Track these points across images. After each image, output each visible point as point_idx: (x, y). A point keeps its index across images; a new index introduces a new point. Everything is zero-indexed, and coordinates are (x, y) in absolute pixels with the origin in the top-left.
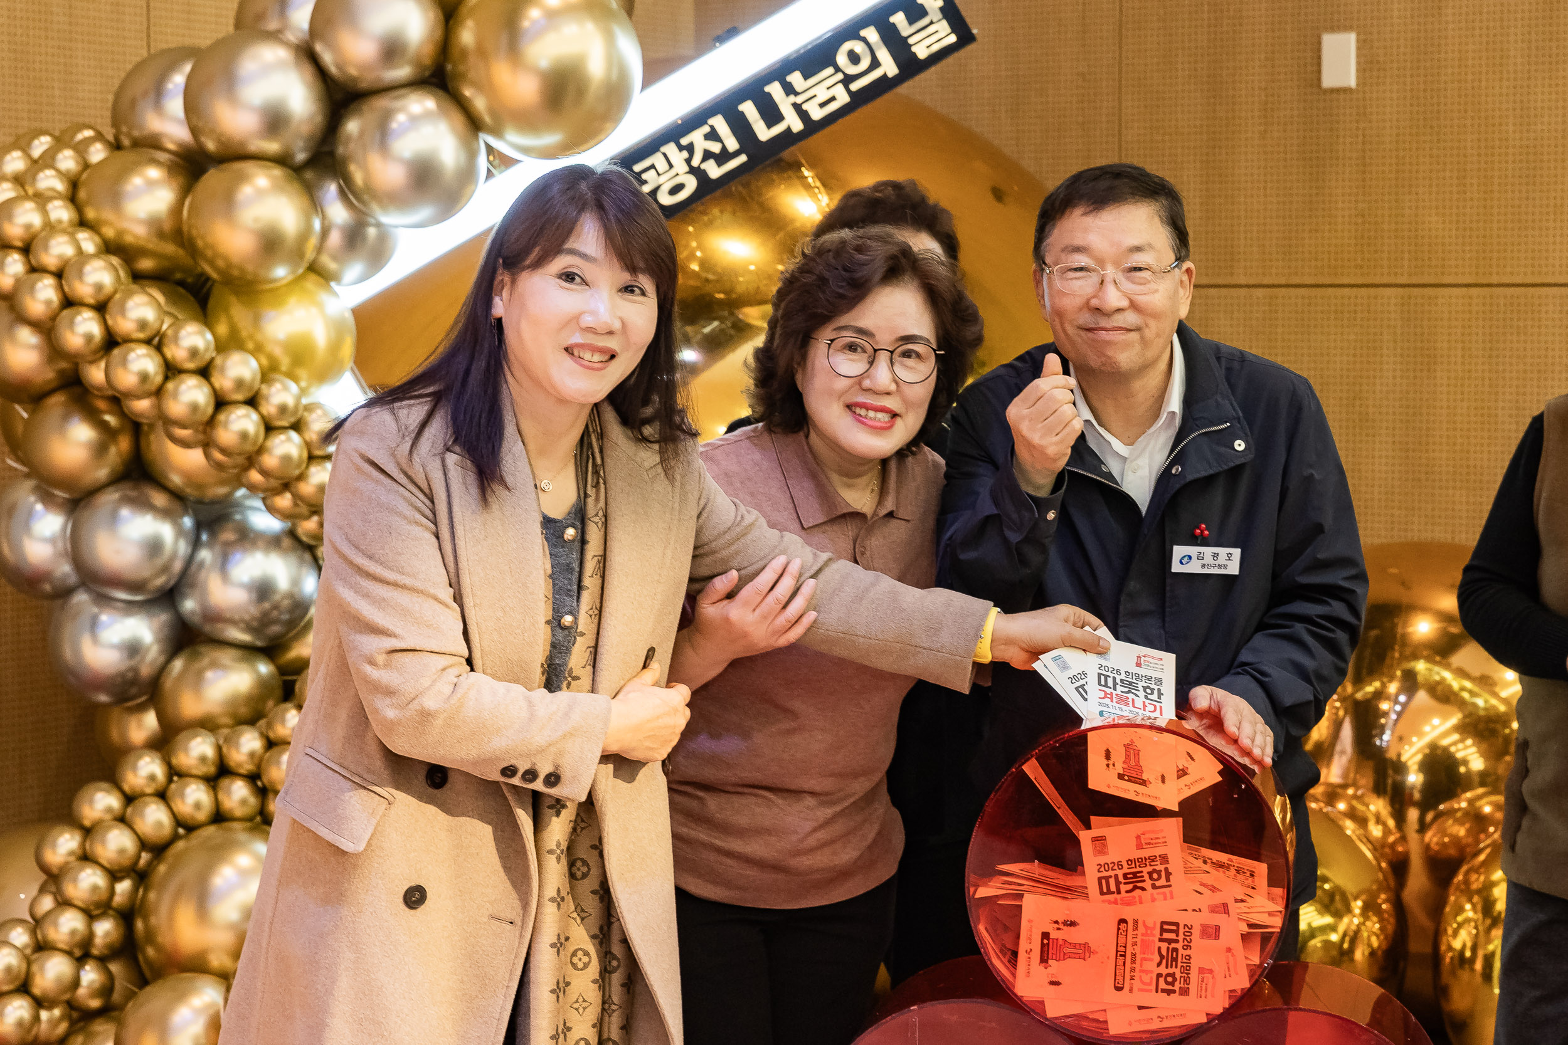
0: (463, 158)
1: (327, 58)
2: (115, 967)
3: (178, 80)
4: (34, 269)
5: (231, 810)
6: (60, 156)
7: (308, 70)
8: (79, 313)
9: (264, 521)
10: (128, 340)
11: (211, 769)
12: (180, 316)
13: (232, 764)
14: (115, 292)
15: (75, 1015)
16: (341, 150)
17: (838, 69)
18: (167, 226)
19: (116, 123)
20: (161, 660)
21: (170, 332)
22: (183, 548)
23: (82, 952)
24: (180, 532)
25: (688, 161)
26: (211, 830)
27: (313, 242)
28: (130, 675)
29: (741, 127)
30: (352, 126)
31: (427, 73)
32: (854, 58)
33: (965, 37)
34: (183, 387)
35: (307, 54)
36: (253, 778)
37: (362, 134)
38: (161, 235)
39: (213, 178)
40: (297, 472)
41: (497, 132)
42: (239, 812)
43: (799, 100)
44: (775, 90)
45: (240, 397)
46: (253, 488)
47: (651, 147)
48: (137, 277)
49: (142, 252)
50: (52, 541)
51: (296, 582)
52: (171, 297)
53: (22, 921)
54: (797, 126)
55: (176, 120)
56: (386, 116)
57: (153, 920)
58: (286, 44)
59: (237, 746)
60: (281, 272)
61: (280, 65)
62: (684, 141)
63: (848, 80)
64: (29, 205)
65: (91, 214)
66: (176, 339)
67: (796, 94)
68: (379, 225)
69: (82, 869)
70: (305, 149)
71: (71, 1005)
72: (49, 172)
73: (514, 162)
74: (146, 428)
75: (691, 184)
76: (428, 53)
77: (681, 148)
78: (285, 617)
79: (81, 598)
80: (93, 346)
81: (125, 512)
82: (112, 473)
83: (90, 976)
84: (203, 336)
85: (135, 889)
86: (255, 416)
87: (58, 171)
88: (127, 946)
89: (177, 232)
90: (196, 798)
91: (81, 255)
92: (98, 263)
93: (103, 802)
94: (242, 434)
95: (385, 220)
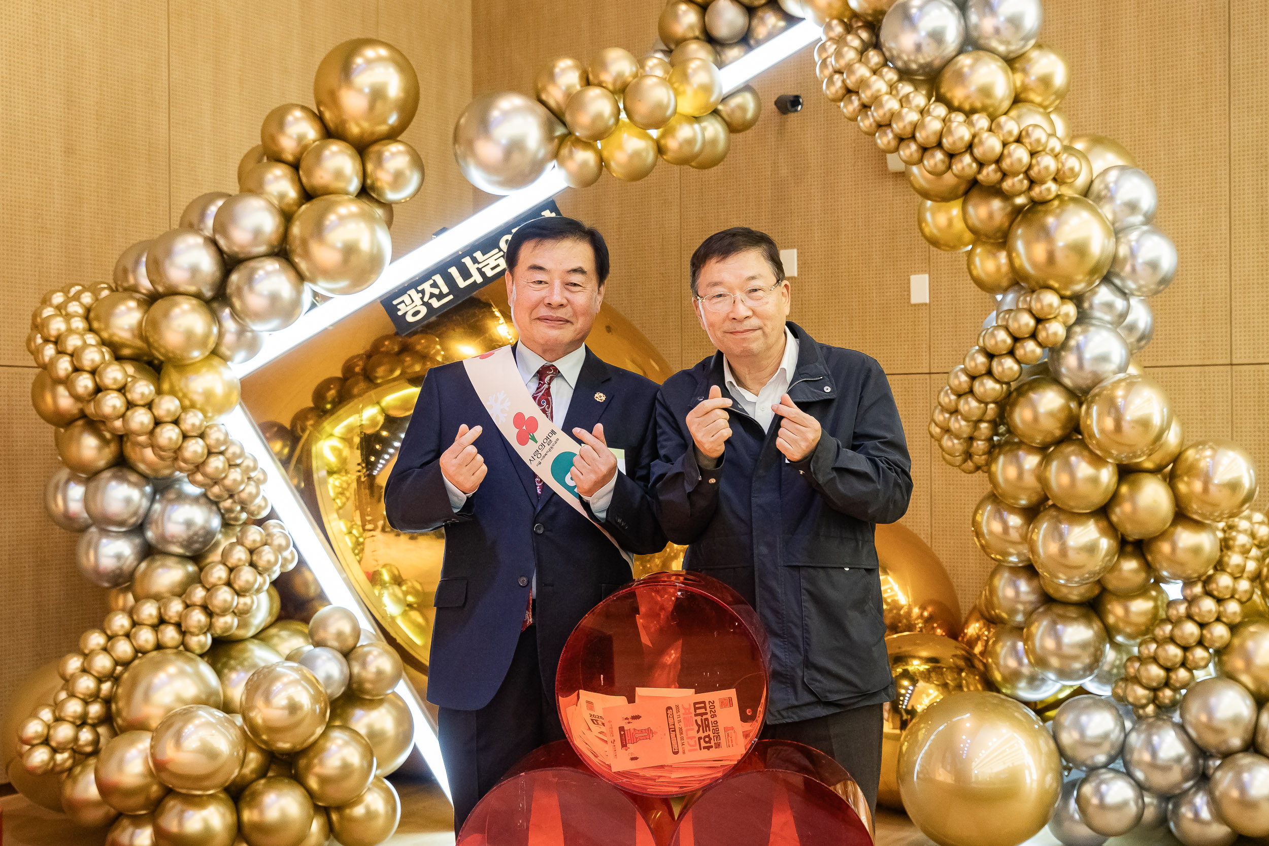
0: (294, 294)
1: (222, 242)
2: (102, 730)
3: (145, 255)
4: (60, 352)
5: (165, 643)
6: (83, 295)
7: (213, 248)
8: (81, 375)
9: (190, 489)
10: (107, 389)
11: (155, 621)
12: (139, 377)
13: (167, 618)
14: (102, 364)
15: (77, 755)
16: (228, 291)
17: (500, 250)
18: (136, 331)
19: (115, 282)
20: (135, 563)
21: (130, 385)
22: (145, 503)
23: (82, 722)
24: (143, 494)
25: (422, 298)
26: (154, 653)
27: (213, 339)
28: (118, 571)
29: (449, 280)
30: (234, 277)
31: (276, 250)
34: (136, 414)
35: (213, 242)
36: (178, 625)
37: (239, 281)
38: (134, 336)
39: (160, 304)
40: (201, 460)
41: (313, 281)
42: (169, 644)
43: (480, 266)
44: (467, 261)
45: (169, 419)
46: (181, 471)
47: (402, 291)
48: (119, 358)
49: (124, 345)
50: (79, 500)
51: (208, 521)
52: (138, 369)
53: (50, 705)
54: (479, 280)
55: (143, 276)
56: (253, 271)
57: (120, 705)
58: (201, 236)
59: (169, 608)
60: (196, 354)
61: (196, 246)
62: (420, 288)
64: (60, 319)
65: (96, 325)
66: (133, 388)
67: (479, 263)
68: (252, 331)
69: (82, 677)
70: (212, 290)
71: (75, 750)
72: (74, 303)
73: (329, 298)
74: (124, 438)
75: (424, 311)
76: (275, 238)
77: (418, 292)
78: (201, 540)
79: (93, 529)
80: (89, 393)
81: (113, 483)
82: (107, 463)
83: (86, 735)
84: (148, 386)
85: (113, 687)
86: (177, 430)
87: (81, 303)
88: (107, 719)
89: (141, 333)
90: (146, 637)
91: (85, 345)
92: (95, 349)
93: (96, 640)
94: (170, 439)
95: (254, 328)
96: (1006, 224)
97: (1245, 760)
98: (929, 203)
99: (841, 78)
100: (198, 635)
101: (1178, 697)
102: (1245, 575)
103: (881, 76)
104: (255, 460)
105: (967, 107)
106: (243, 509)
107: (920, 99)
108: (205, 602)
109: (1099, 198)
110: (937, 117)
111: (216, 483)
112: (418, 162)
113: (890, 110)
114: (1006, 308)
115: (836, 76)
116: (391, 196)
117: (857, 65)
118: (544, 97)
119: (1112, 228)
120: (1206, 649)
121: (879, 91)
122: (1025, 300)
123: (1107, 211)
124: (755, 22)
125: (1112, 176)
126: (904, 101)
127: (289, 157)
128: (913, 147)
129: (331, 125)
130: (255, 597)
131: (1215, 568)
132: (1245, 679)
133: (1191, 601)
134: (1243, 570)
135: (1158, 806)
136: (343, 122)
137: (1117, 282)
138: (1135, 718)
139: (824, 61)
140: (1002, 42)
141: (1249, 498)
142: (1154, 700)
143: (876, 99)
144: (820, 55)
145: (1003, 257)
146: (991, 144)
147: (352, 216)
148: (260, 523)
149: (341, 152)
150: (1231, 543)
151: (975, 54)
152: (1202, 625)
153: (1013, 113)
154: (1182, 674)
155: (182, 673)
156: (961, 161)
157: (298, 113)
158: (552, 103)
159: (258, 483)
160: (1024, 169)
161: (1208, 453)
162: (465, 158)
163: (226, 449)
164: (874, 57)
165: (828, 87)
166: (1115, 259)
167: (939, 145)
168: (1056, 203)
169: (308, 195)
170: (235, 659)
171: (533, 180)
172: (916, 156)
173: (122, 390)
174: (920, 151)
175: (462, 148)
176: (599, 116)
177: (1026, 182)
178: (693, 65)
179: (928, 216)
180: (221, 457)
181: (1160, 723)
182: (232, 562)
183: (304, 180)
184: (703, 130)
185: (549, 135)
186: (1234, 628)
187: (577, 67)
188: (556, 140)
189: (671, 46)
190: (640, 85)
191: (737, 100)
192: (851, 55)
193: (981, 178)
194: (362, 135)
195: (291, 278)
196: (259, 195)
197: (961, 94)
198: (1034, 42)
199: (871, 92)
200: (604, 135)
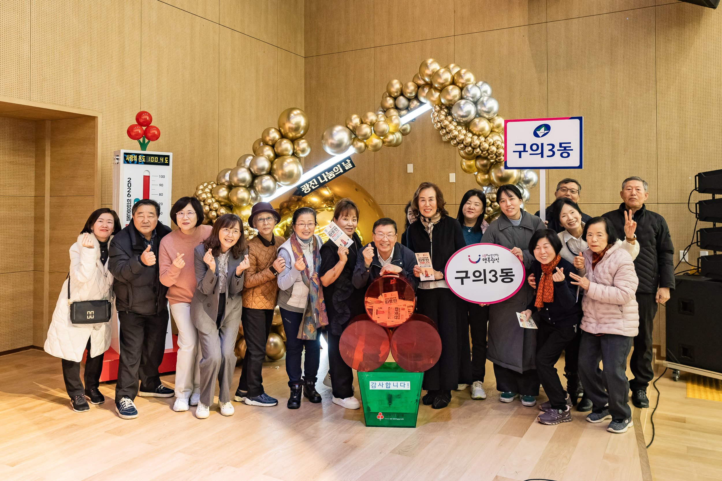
0: (274, 186)
1: (252, 170)
3: (228, 174)
4: (205, 205)
6: (209, 186)
7: (249, 172)
8: (212, 212)
14: (218, 208)
16: (254, 185)
17: (333, 171)
18: (226, 197)
19: (217, 180)
25: (309, 186)
29: (318, 180)
30: (256, 181)
31: (268, 173)
32: (336, 170)
33: (354, 166)
35: (249, 169)
37: (258, 182)
38: (225, 199)
39: (234, 190)
41: (279, 182)
44: (323, 175)
47: (303, 184)
48: (221, 206)
49: (222, 202)
52: (227, 208)
54: (327, 180)
55: (227, 180)
56: (262, 180)
58: (245, 168)
60: (244, 205)
61: (245, 171)
62: (309, 183)
63: (335, 173)
64: (204, 194)
65: (214, 195)
67: (327, 175)
68: (260, 197)
70: (249, 185)
72: (207, 189)
73: (283, 187)
75: (310, 190)
76: (268, 169)
87: (209, 189)
89: (228, 198)
91: (212, 202)
92: (215, 203)
95: (261, 196)
96: (488, 167)
98: (464, 160)
99: (440, 124)
103: (452, 124)
105: (477, 134)
107: (464, 132)
110: (469, 137)
112: (310, 145)
113: (455, 134)
114: (488, 192)
115: (438, 123)
116: (301, 155)
117: (445, 121)
118: (348, 126)
121: (452, 129)
124: (410, 103)
126: (459, 131)
127: (270, 143)
128: (462, 145)
129: (283, 134)
136: (287, 133)
139: (434, 118)
140: (487, 115)
143: (451, 131)
144: (433, 116)
145: (487, 176)
146: (486, 145)
147: (291, 162)
149: (287, 142)
151: (479, 118)
153: (490, 135)
156: (477, 150)
157: (273, 130)
158: (351, 128)
160: (495, 153)
162: (325, 144)
164: (450, 118)
165: (436, 126)
166: (520, 178)
167: (470, 145)
169: (277, 156)
171: (345, 151)
172: (463, 148)
175: (324, 141)
176: (366, 133)
177: (495, 157)
178: (394, 117)
179: (464, 163)
183: (276, 151)
184: (396, 135)
185: (350, 138)
187: (359, 117)
188: (353, 139)
189: (385, 110)
190: (378, 123)
191: (405, 126)
192: (443, 117)
193: (482, 155)
194: (293, 137)
195: (273, 181)
196: (262, 156)
197: (475, 130)
198: (496, 115)
199: (449, 129)
200: (367, 139)
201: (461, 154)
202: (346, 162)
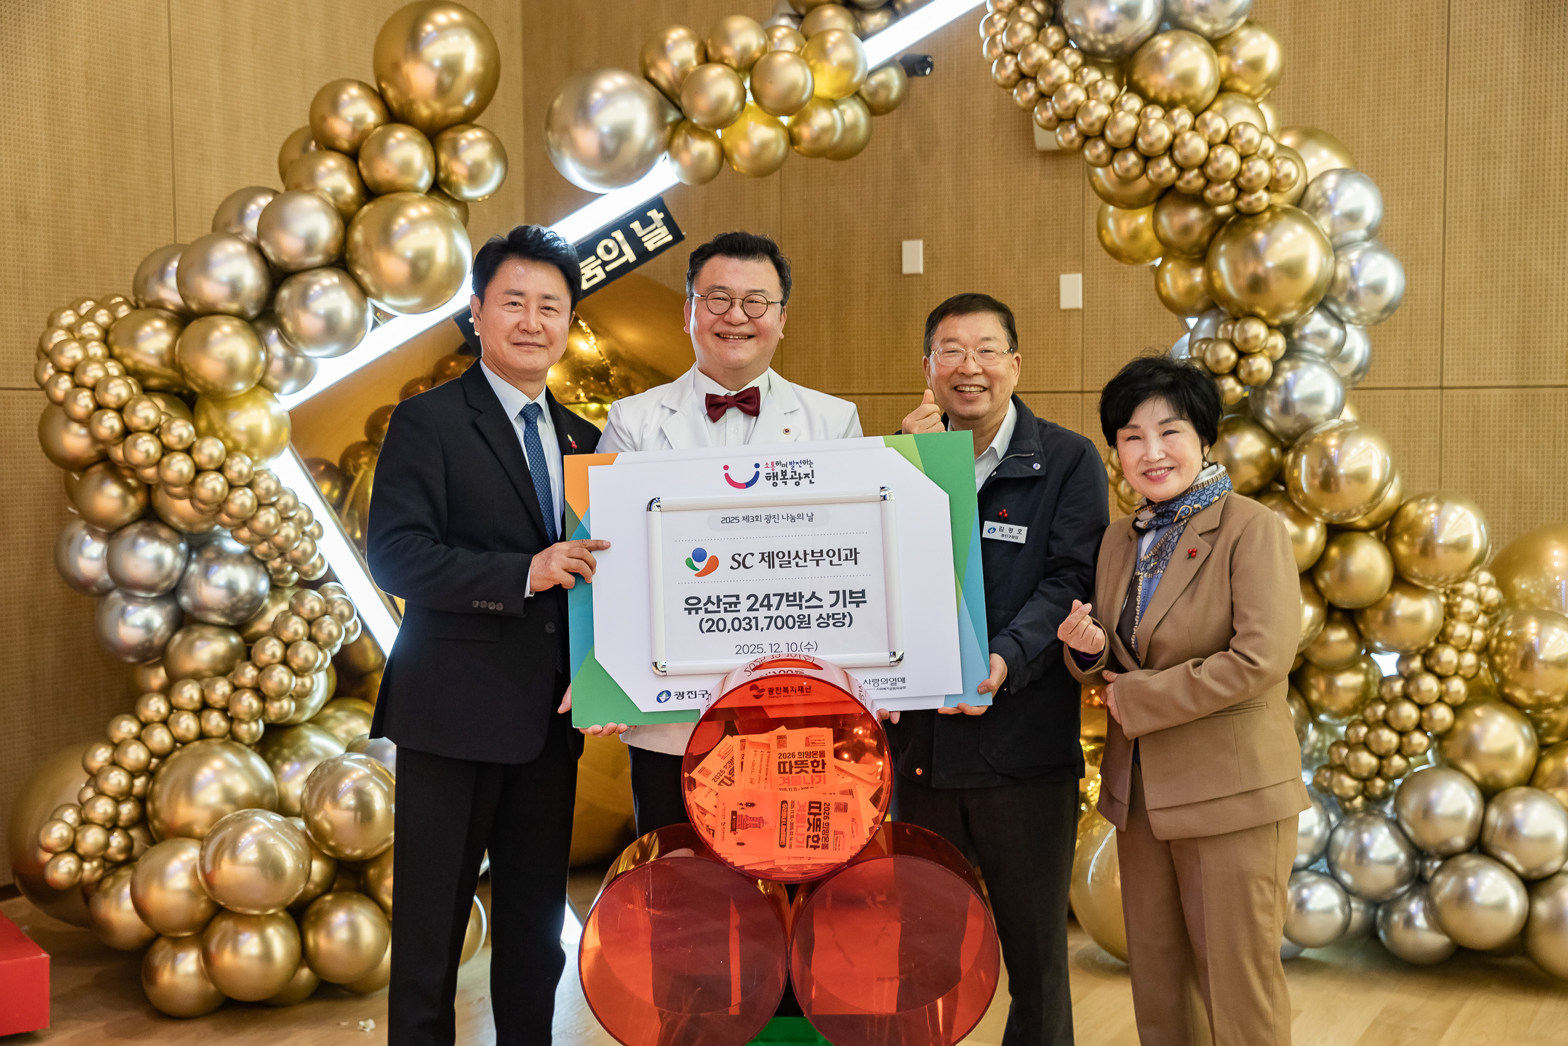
0: (357, 314)
1: (269, 250)
2: (134, 833)
3: (175, 264)
4: (78, 386)
5: (210, 731)
6: (98, 314)
7: (257, 259)
8: (105, 414)
9: (232, 546)
11: (197, 705)
12: (174, 415)
13: (211, 702)
14: (130, 400)
15: (108, 865)
16: (278, 309)
17: (598, 257)
18: (166, 358)
19: (136, 292)
20: (168, 634)
21: (165, 425)
22: (179, 563)
23: (112, 825)
24: (177, 553)
26: (197, 743)
27: (259, 368)
28: (147, 644)
30: (285, 293)
31: (333, 260)
32: (608, 250)
33: (678, 237)
34: (174, 461)
35: (256, 249)
36: (224, 711)
37: (291, 298)
38: (163, 364)
39: (195, 327)
40: (250, 514)
41: (379, 297)
42: (214, 733)
45: (212, 466)
46: (224, 525)
48: (147, 391)
49: (151, 374)
50: (97, 559)
51: (254, 584)
52: (169, 404)
53: (72, 805)
55: (172, 290)
56: (308, 286)
57: (158, 804)
58: (243, 242)
59: (214, 690)
60: (240, 386)
61: (237, 255)
63: (604, 264)
64: (75, 345)
65: (117, 350)
66: (169, 430)
68: (304, 357)
69: (112, 771)
70: (255, 308)
71: (105, 859)
72: (90, 324)
73: (394, 317)
74: (154, 487)
76: (333, 246)
78: (247, 606)
79: (116, 595)
80: (114, 435)
81: (142, 540)
82: (134, 515)
83: (117, 840)
84: (186, 427)
85: (147, 783)
86: (222, 479)
87: (96, 323)
88: (142, 820)
89: (172, 360)
90: (187, 724)
91: (108, 377)
92: (119, 382)
93: (127, 727)
94: (214, 491)
95: (309, 353)
96: (1206, 238)
97: (1470, 862)
98: (1111, 208)
99: (1014, 61)
100: (248, 723)
101: (1390, 787)
102: (1471, 647)
103: (1063, 60)
104: (310, 512)
105: (1164, 98)
106: (294, 569)
107: (1109, 90)
108: (258, 683)
109: (1315, 209)
110: (1130, 112)
111: (264, 540)
112: (500, 152)
113: (1075, 102)
114: (1201, 336)
115: (1008, 58)
116: (468, 192)
117: (1034, 46)
118: (653, 74)
119: (1330, 244)
120: (1425, 733)
121: (1060, 78)
122: (1226, 329)
123: (1324, 223)
125: (1331, 181)
126: (1091, 90)
127: (345, 145)
129: (395, 105)
130: (314, 677)
131: (1437, 641)
132: (1469, 767)
133: (1409, 678)
134: (1470, 641)
135: (1366, 912)
136: (411, 103)
137: (1334, 308)
138: (1340, 811)
139: (993, 39)
140: (1206, 20)
141: (1479, 561)
142: (1364, 792)
143: (1057, 87)
144: (987, 30)
145: (1198, 275)
146: (1196, 145)
147: (424, 219)
148: (316, 585)
149: (408, 140)
150: (1455, 610)
151: (1174, 35)
152: (1421, 707)
153: (1218, 106)
154: (1397, 762)
155: (230, 766)
156: (1159, 165)
157: (354, 91)
158: (663, 81)
159: (313, 538)
160: (1233, 176)
161: (1433, 507)
162: (559, 147)
163: (278, 500)
164: (1054, 36)
165: (998, 70)
166: (1333, 281)
167: (1133, 146)
168: (1267, 215)
169: (369, 192)
170: (289, 747)
171: (640, 177)
172: (1105, 158)
173: (156, 431)
174: (1110, 152)
175: (556, 136)
176: (722, 101)
177: (1233, 191)
178: (833, 38)
179: (1111, 223)
180: (272, 510)
181: (1371, 819)
182: (287, 635)
183: (365, 173)
184: (842, 113)
185: (660, 122)
186: (1457, 709)
187: (692, 38)
188: (669, 128)
189: (802, 11)
190: (768, 62)
191: (880, 77)
192: (1025, 32)
193: (1180, 184)
194: (433, 118)
195: (350, 296)
196: (311, 192)
197: (1158, 82)
198: (1243, 20)
199: (1051, 79)
200: (725, 122)
201: (1097, 185)
202: (646, 222)
